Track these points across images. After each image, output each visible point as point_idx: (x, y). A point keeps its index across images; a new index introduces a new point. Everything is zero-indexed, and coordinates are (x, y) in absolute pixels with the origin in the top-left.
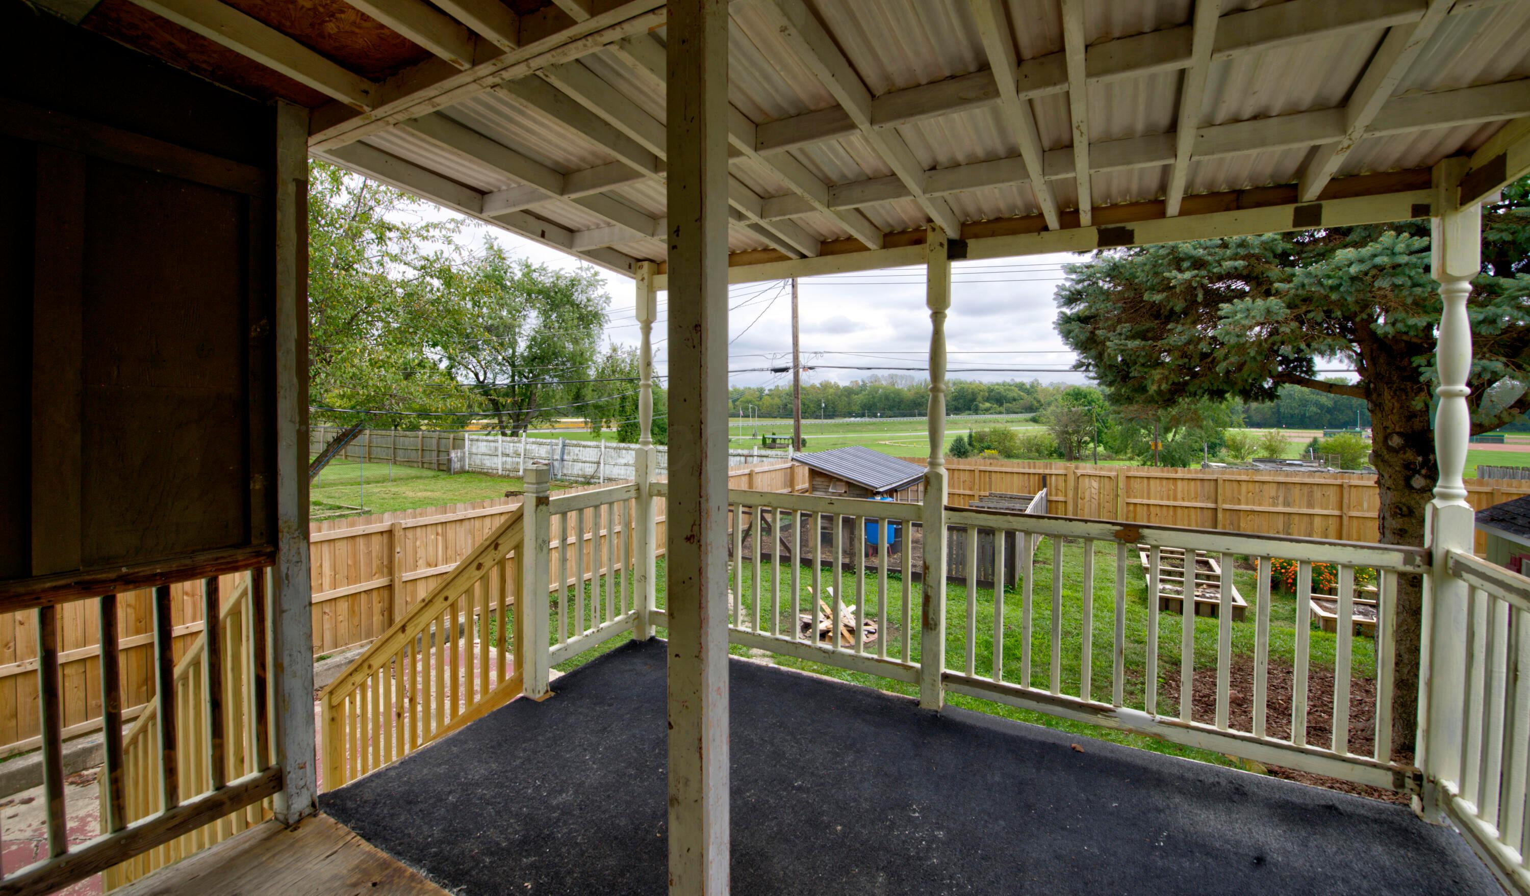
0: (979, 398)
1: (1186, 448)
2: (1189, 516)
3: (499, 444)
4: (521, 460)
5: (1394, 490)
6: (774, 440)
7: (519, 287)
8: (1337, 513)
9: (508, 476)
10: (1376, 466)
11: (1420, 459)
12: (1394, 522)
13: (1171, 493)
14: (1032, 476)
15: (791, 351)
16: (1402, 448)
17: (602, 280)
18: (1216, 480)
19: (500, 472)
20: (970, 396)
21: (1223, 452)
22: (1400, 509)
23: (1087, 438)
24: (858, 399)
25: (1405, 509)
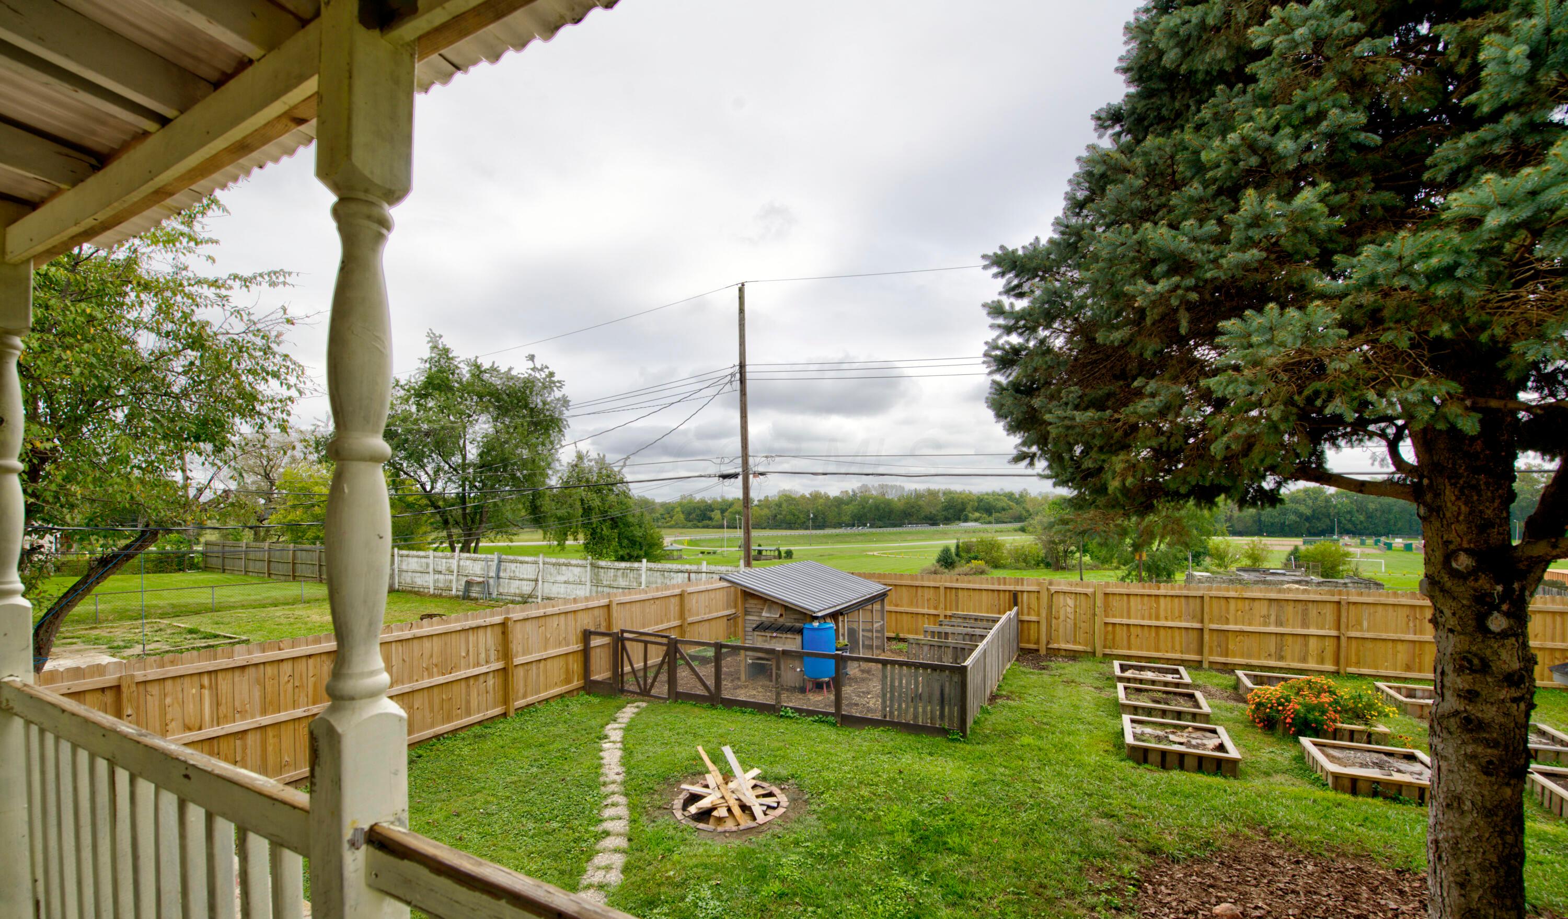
0: (969, 508)
1: (1171, 557)
2: (1172, 638)
3: (430, 561)
4: (454, 578)
5: (1460, 634)
6: (760, 552)
7: (466, 389)
8: (1334, 633)
9: (441, 595)
10: (1432, 598)
11: (1499, 588)
12: (1459, 680)
13: (1153, 611)
14: (1002, 594)
15: (740, 454)
16: (1472, 573)
17: (559, 382)
18: (1202, 597)
19: (432, 591)
20: (960, 506)
21: (1207, 561)
22: (1470, 662)
23: (1073, 548)
24: (850, 509)
25: (1476, 661)
